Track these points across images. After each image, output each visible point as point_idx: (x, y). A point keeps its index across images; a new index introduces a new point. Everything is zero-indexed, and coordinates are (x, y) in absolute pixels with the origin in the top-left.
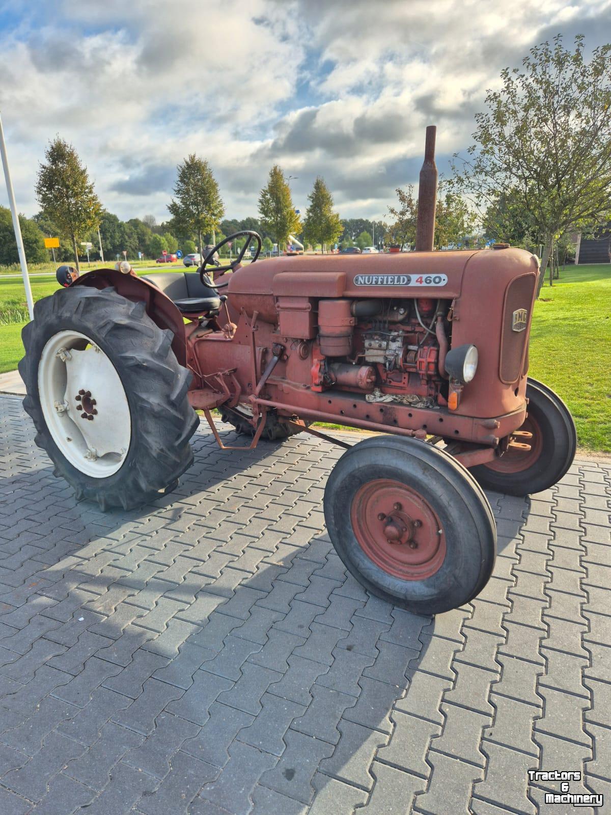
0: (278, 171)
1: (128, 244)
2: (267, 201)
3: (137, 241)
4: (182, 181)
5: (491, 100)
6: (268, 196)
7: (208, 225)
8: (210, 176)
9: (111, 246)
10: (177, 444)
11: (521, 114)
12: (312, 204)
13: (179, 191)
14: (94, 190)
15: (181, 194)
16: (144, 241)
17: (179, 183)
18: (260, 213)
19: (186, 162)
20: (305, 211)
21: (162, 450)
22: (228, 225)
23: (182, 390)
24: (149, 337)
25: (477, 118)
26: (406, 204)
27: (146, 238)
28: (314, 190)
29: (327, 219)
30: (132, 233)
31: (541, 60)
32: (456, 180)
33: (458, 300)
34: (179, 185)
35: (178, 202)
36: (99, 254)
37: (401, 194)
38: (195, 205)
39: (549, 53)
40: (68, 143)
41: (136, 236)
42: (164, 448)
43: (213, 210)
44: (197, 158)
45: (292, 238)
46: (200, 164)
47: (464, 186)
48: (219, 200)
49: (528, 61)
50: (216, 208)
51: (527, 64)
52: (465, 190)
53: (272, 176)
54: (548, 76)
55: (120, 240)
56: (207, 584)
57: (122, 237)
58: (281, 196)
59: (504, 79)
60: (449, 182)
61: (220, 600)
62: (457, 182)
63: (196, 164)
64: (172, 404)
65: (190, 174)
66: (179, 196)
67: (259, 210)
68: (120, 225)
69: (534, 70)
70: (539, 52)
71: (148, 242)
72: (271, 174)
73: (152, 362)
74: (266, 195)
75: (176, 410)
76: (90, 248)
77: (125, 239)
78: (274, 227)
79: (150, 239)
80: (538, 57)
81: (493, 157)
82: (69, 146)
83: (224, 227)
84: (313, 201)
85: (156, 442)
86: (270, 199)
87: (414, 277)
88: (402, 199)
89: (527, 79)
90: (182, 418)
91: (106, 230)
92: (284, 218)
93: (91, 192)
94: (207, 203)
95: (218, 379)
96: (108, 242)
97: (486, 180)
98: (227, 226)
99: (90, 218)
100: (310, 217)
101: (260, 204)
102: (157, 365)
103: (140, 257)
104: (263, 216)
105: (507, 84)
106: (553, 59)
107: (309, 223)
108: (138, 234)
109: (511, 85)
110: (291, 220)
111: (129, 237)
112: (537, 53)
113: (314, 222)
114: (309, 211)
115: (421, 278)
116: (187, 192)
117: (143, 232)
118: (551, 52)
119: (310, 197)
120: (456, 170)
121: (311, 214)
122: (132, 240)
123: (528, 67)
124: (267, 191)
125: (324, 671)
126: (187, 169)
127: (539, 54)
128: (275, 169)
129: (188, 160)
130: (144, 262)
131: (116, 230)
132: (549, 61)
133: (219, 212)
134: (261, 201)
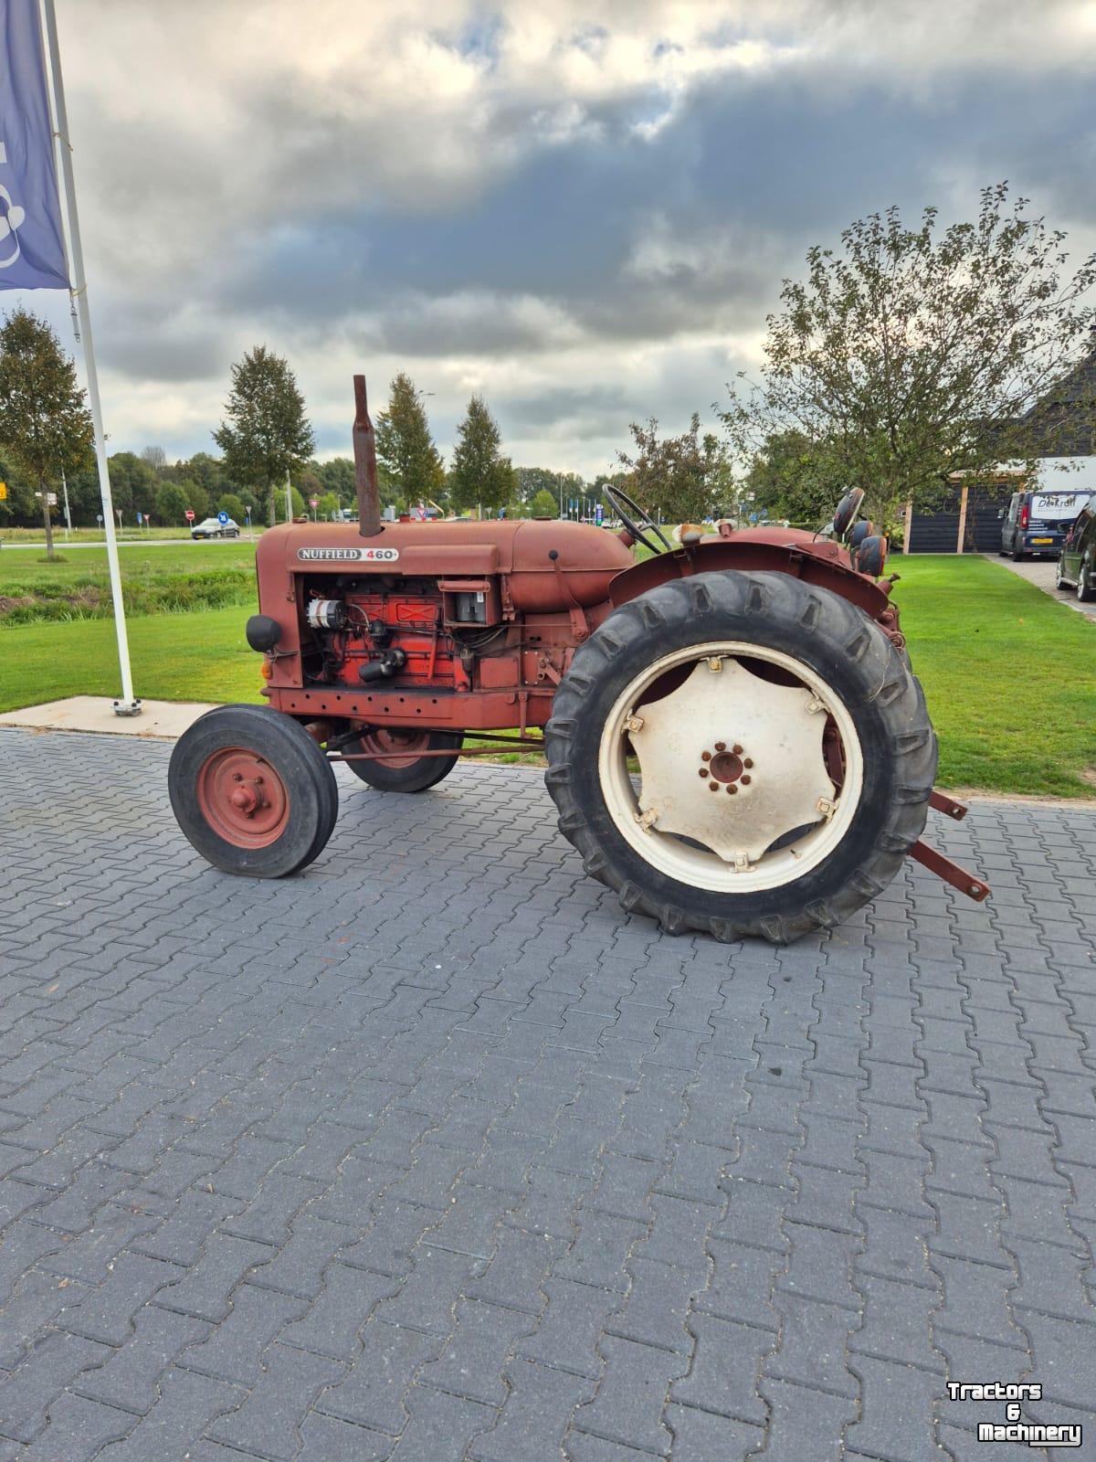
0: (406, 381)
2: (389, 432)
3: (130, 491)
4: (240, 391)
5: (791, 295)
6: (391, 424)
8: (291, 387)
9: (83, 499)
11: (834, 318)
12: (465, 440)
13: (234, 408)
15: (239, 413)
16: (144, 492)
17: (235, 394)
19: (248, 359)
20: (452, 451)
25: (769, 322)
26: (646, 449)
27: (148, 486)
28: (468, 417)
29: (492, 467)
30: (120, 477)
31: (867, 240)
32: (737, 415)
34: (234, 398)
35: (232, 426)
36: (64, 514)
37: (637, 433)
38: (264, 433)
39: (880, 231)
41: (128, 483)
43: (295, 443)
44: (267, 354)
46: (274, 363)
47: (749, 425)
48: (306, 426)
49: (850, 238)
50: (301, 440)
51: (847, 242)
52: (751, 432)
53: (396, 391)
54: (876, 265)
58: (412, 423)
59: (812, 264)
60: (726, 416)
62: (738, 418)
63: (266, 363)
65: (255, 380)
66: (233, 416)
69: (858, 252)
70: (865, 229)
71: (152, 495)
72: (394, 386)
74: (386, 420)
79: (155, 489)
80: (863, 236)
81: (790, 380)
84: (466, 436)
86: (393, 429)
88: (641, 441)
89: (845, 268)
92: (418, 462)
94: (284, 431)
97: (784, 417)
100: (462, 463)
103: (140, 521)
105: (815, 271)
106: (885, 242)
107: (460, 473)
108: (131, 478)
109: (821, 274)
112: (860, 231)
113: (470, 470)
114: (459, 452)
116: (251, 411)
117: (141, 476)
118: (882, 230)
119: (463, 428)
120: (737, 398)
121: (462, 457)
123: (848, 246)
124: (386, 415)
126: (249, 371)
127: (864, 231)
128: (403, 377)
129: (252, 356)
130: (149, 530)
132: (879, 244)
133: (306, 448)
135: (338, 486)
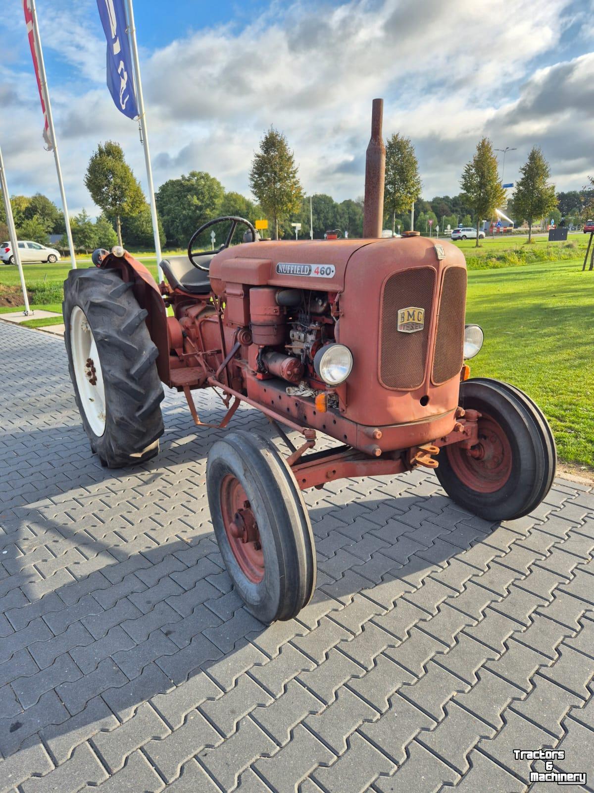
0: (486, 143)
1: (339, 224)
2: (471, 176)
3: (348, 221)
6: (473, 171)
7: (403, 203)
9: (324, 226)
10: (137, 414)
12: (524, 176)
14: (296, 175)
16: (354, 220)
18: (462, 188)
19: (389, 142)
20: (516, 185)
21: (122, 419)
22: (439, 201)
23: (142, 366)
24: (119, 315)
27: (357, 217)
28: (528, 161)
29: (540, 192)
30: (343, 214)
33: (342, 294)
36: (309, 233)
38: (392, 184)
40: (280, 133)
41: (347, 216)
42: (125, 417)
43: (410, 188)
45: (499, 213)
46: (402, 143)
48: (417, 178)
50: (413, 186)
53: (479, 149)
55: (332, 220)
56: (115, 546)
57: (335, 217)
58: (486, 171)
61: (110, 561)
63: (398, 142)
64: (131, 378)
67: (462, 186)
68: (335, 206)
71: (358, 222)
72: (478, 147)
73: (116, 338)
74: (470, 169)
75: (136, 383)
76: (299, 229)
77: (337, 219)
78: (475, 203)
79: (360, 219)
82: (280, 135)
83: (434, 204)
84: (525, 173)
85: (117, 411)
86: (474, 174)
87: (314, 267)
90: (142, 391)
91: (321, 210)
92: (487, 193)
93: (294, 177)
94: (404, 180)
95: (198, 359)
96: (321, 222)
98: (438, 204)
99: (290, 201)
100: (520, 191)
101: (463, 180)
102: (119, 341)
103: (346, 236)
104: (465, 192)
107: (519, 196)
108: (349, 214)
110: (495, 196)
111: (341, 217)
113: (524, 195)
114: (520, 184)
115: (318, 268)
117: (355, 212)
119: (523, 169)
121: (521, 188)
122: (343, 220)
124: (472, 166)
125: (127, 648)
126: (389, 148)
128: (484, 141)
129: (391, 140)
131: (330, 211)
134: (464, 177)
135: (459, 209)
